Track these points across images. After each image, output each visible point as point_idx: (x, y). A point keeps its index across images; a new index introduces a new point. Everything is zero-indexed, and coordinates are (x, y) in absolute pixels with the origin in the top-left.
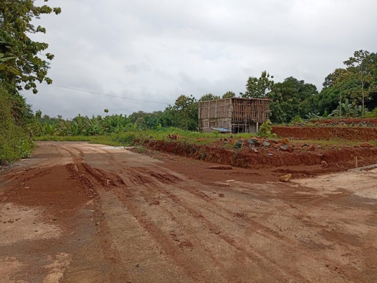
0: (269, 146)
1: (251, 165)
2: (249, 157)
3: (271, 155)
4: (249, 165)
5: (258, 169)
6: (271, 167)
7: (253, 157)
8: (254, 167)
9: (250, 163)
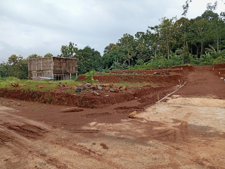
0: (102, 89)
1: (97, 106)
2: (94, 99)
3: (108, 97)
4: (95, 106)
5: (102, 108)
6: (109, 105)
7: (97, 98)
8: (99, 107)
9: (96, 104)
